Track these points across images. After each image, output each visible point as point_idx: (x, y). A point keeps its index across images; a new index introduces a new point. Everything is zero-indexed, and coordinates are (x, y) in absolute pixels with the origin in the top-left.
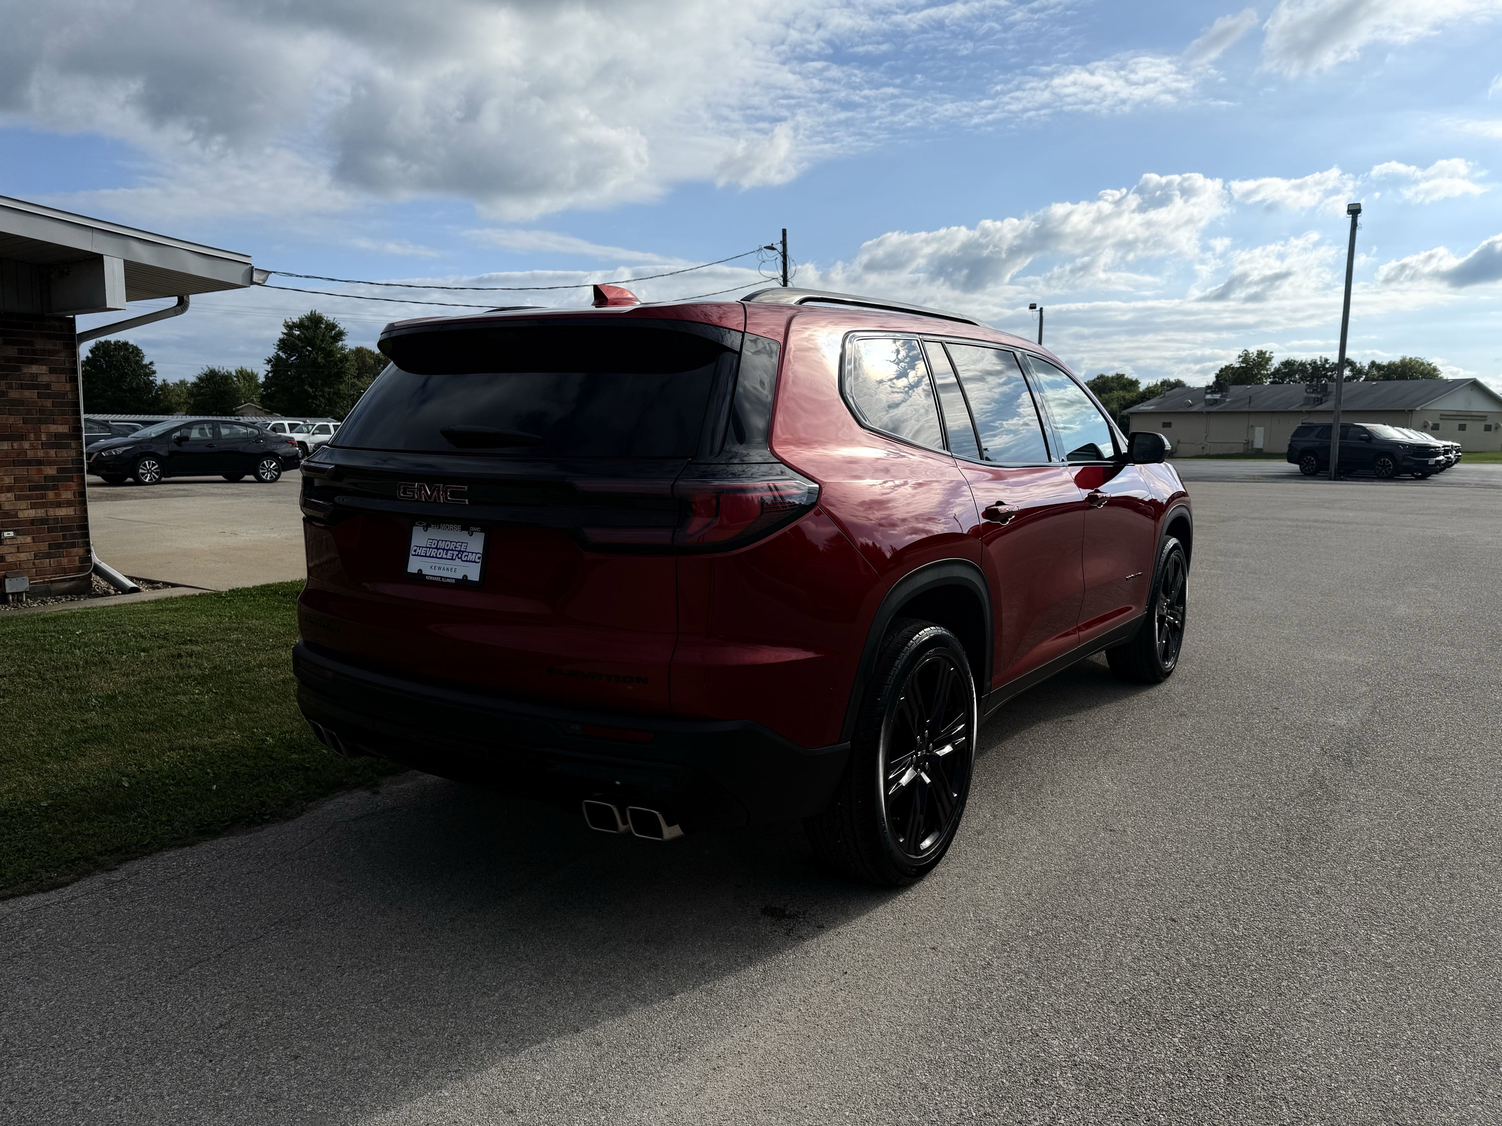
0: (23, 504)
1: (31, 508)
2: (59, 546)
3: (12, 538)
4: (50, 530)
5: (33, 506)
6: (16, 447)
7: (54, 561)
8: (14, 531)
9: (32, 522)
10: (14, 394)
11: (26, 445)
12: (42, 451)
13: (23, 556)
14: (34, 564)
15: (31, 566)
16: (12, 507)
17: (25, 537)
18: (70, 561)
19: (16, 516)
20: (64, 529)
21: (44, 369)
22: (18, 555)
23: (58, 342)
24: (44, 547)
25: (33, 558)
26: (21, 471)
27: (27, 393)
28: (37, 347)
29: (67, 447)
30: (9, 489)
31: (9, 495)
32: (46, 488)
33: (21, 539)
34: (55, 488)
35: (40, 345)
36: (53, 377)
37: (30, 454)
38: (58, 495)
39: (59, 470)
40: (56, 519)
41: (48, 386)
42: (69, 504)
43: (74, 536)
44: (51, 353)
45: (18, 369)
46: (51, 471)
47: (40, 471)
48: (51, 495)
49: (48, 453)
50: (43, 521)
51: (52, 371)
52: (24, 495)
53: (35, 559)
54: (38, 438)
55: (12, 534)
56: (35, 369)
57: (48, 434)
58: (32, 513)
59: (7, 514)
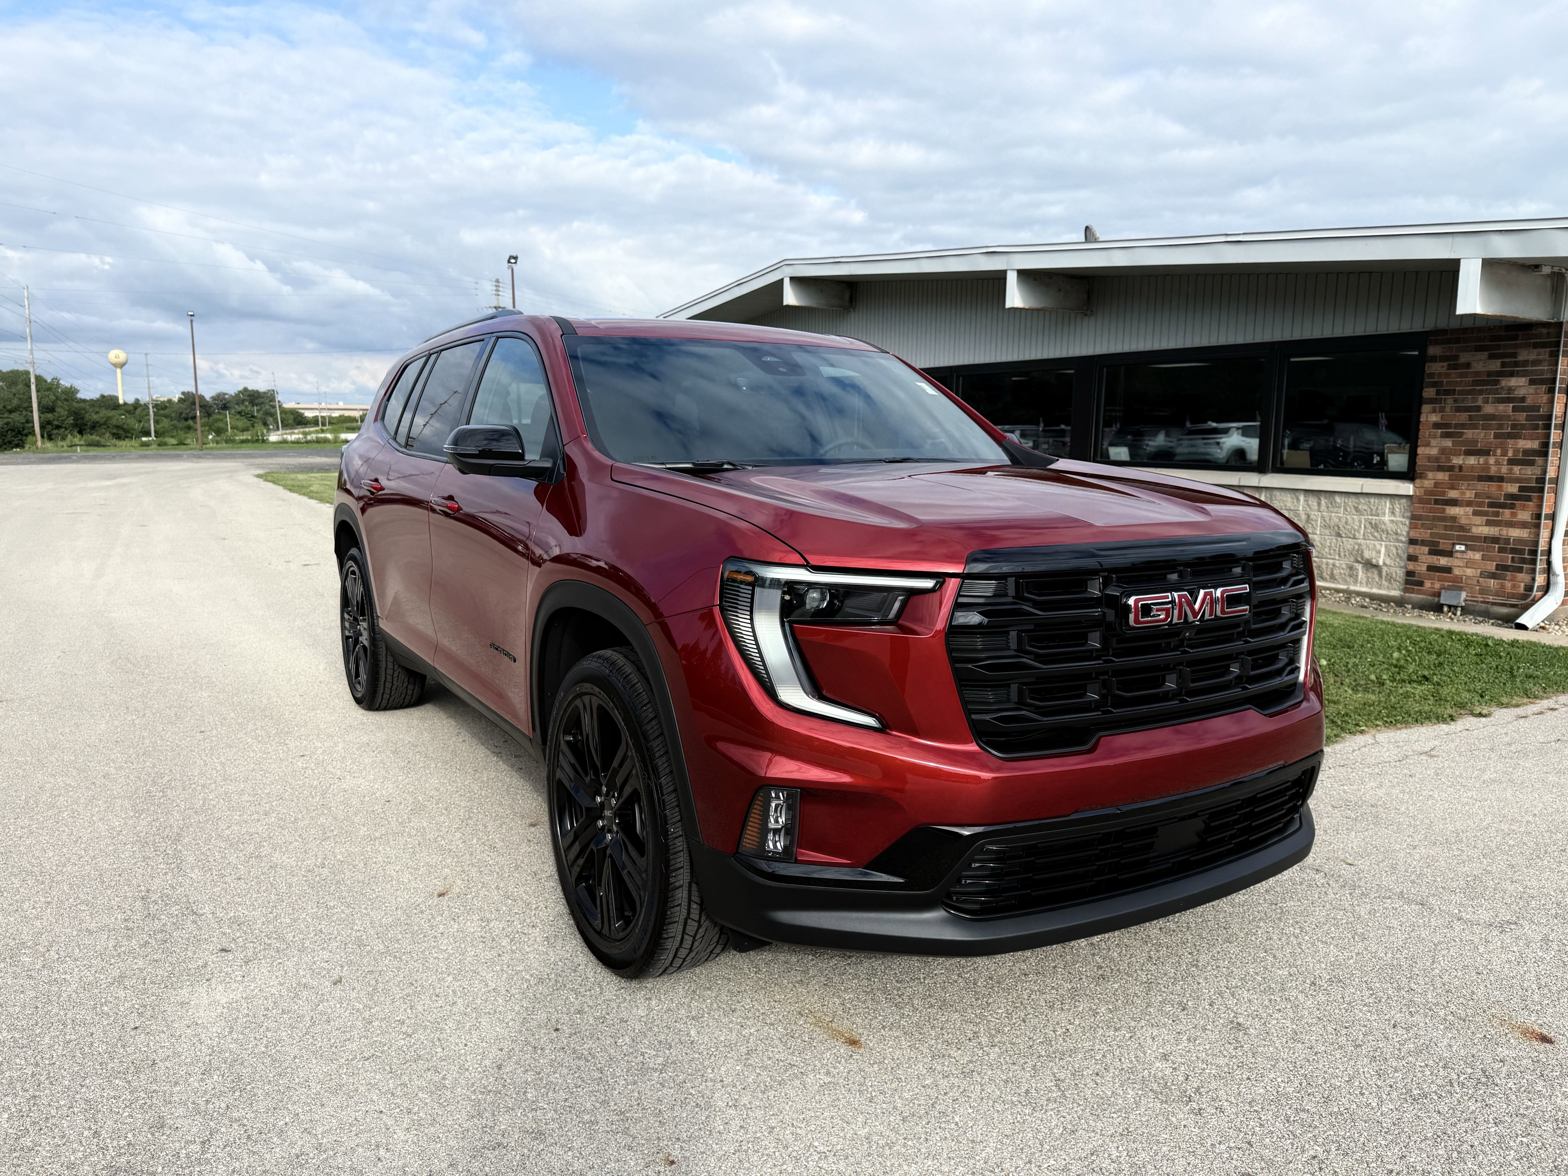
0: (1478, 520)
1: (1486, 525)
2: (1505, 568)
3: (1462, 552)
4: (1501, 550)
5: (1489, 523)
6: (1481, 462)
7: (1497, 583)
8: (1466, 545)
9: (1486, 539)
10: (1489, 409)
11: (1492, 460)
12: (1506, 467)
13: (1469, 572)
14: (1478, 581)
15: (1475, 583)
16: (1467, 522)
17: (1475, 553)
18: (1514, 586)
19: (1469, 531)
20: (1513, 551)
21: (1522, 381)
22: (1465, 569)
23: (1543, 350)
24: (1491, 567)
25: (1478, 575)
26: (1483, 486)
27: (1501, 407)
28: (1520, 358)
29: (1531, 463)
30: (1469, 504)
31: (1468, 509)
32: (1503, 506)
33: (1470, 554)
34: (1512, 506)
35: (1524, 355)
36: (1532, 389)
37: (1493, 470)
38: (1514, 515)
39: (1521, 489)
40: (1507, 541)
41: (1523, 399)
42: (1523, 525)
43: (1523, 561)
44: (1535, 363)
45: (1497, 382)
46: (1513, 488)
47: (1500, 488)
48: (1506, 514)
49: (1511, 469)
50: (1495, 540)
51: (1532, 382)
52: (1481, 511)
53: (1480, 577)
54: (1504, 454)
55: (1463, 548)
56: (1513, 382)
57: (1516, 451)
58: (1486, 531)
59: (1462, 528)
